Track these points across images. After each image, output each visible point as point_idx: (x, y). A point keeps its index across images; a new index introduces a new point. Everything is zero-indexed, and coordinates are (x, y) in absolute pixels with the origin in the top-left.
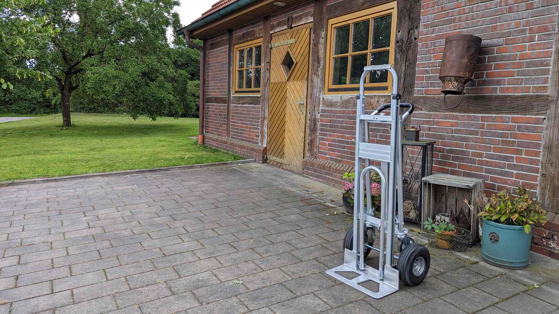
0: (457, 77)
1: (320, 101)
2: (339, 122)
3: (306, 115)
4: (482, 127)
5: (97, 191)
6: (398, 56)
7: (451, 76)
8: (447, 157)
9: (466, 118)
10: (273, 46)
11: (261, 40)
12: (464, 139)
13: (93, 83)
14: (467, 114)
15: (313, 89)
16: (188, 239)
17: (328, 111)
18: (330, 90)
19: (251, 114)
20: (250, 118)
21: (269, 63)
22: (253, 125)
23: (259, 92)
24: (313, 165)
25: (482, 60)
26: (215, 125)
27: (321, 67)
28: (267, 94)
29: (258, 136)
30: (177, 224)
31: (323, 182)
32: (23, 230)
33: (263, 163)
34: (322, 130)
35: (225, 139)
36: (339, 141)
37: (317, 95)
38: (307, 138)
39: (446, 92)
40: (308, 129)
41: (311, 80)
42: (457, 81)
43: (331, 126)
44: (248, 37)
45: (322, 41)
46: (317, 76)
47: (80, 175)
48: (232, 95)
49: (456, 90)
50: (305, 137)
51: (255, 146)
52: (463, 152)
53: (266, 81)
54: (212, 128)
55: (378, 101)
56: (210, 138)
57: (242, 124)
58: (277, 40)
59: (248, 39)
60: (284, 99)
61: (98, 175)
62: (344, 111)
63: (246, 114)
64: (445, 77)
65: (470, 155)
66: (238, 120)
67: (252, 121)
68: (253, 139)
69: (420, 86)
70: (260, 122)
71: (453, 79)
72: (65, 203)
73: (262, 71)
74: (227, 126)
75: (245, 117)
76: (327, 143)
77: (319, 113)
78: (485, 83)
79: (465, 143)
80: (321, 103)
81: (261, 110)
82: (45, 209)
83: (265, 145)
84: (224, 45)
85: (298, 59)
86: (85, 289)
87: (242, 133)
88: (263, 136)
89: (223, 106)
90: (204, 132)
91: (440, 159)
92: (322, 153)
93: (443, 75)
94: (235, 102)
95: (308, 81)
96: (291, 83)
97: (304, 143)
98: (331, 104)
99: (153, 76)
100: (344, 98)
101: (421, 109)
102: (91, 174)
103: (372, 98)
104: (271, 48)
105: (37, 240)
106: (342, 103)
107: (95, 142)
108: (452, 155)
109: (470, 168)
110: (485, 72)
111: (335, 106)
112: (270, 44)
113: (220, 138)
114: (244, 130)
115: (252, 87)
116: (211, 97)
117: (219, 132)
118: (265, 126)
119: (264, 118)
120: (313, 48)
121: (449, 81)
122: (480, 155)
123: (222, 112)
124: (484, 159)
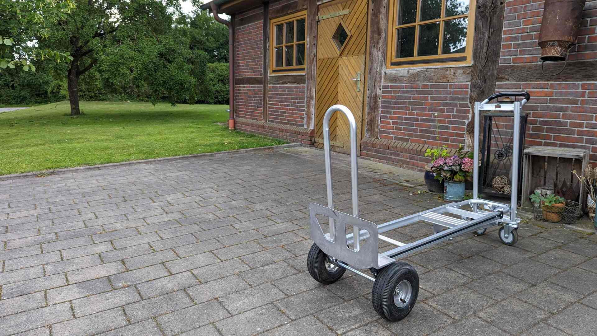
0: (561, 41)
1: (381, 76)
2: (406, 98)
3: (364, 92)
4: (583, 95)
5: (150, 178)
6: (480, 24)
7: (554, 41)
8: (541, 130)
9: (563, 86)
10: (320, 18)
11: (305, 12)
12: (561, 109)
13: (108, 65)
14: (564, 82)
15: (372, 63)
16: (280, 221)
17: (392, 87)
18: (393, 64)
19: (294, 95)
20: (292, 99)
21: (316, 37)
22: (297, 106)
23: (303, 69)
24: (374, 145)
25: (584, 24)
26: (248, 109)
27: (382, 40)
28: (314, 71)
29: (303, 118)
30: (258, 207)
31: (387, 163)
32: (97, 217)
33: (310, 147)
34: (383, 107)
35: (261, 123)
36: (406, 119)
37: (378, 70)
38: (366, 116)
39: (545, 59)
40: (367, 107)
41: (371, 54)
42: (560, 46)
43: (395, 103)
44: (289, 10)
45: (383, 10)
46: (377, 49)
47: (123, 163)
48: (269, 75)
49: (559, 56)
50: (362, 116)
51: (299, 129)
52: (560, 123)
53: (312, 58)
54: (244, 111)
55: (454, 73)
56: (243, 123)
57: (282, 105)
58: (326, 12)
59: (289, 12)
60: (336, 76)
61: (142, 162)
62: (412, 86)
63: (288, 95)
64: (546, 42)
65: (568, 126)
66: (277, 101)
67: (295, 102)
68: (296, 121)
69: (507, 54)
70: (305, 103)
71: (556, 43)
72: (123, 190)
73: (307, 46)
74: (264, 108)
75: (286, 98)
76: (391, 121)
77: (380, 89)
78: (586, 48)
79: (561, 113)
80: (383, 79)
81: (306, 89)
82: (107, 197)
83: (312, 127)
84: (257, 20)
85: (353, 32)
86: (204, 269)
87: (283, 116)
88: (309, 118)
89: (258, 88)
90: (235, 117)
91: (531, 132)
92: (385, 132)
93: (544, 39)
94: (274, 82)
95: (366, 55)
96: (344, 58)
97: (362, 123)
98: (396, 79)
99: (170, 58)
100: (411, 72)
101: (508, 80)
102: (134, 161)
103: (447, 70)
104: (318, 21)
105: (118, 225)
106: (410, 77)
107: (117, 129)
108: (545, 127)
109: (567, 139)
110: (587, 36)
111: (402, 81)
112: (317, 17)
113: (254, 122)
114: (285, 113)
115: (294, 64)
116: (243, 78)
117: (254, 116)
118: (311, 107)
119: (311, 98)
120: (372, 19)
121: (552, 46)
122: (581, 125)
123: (257, 94)
124: (585, 129)
